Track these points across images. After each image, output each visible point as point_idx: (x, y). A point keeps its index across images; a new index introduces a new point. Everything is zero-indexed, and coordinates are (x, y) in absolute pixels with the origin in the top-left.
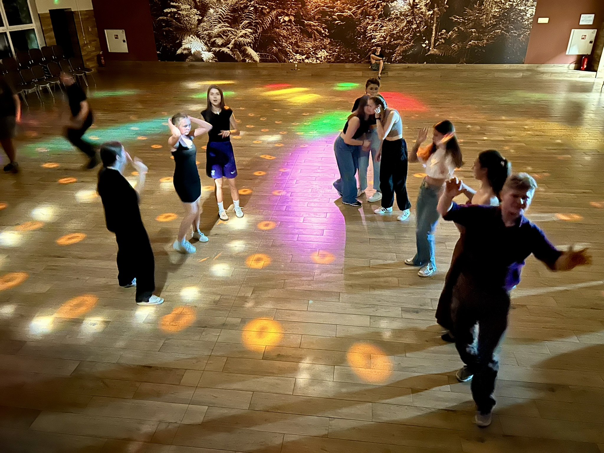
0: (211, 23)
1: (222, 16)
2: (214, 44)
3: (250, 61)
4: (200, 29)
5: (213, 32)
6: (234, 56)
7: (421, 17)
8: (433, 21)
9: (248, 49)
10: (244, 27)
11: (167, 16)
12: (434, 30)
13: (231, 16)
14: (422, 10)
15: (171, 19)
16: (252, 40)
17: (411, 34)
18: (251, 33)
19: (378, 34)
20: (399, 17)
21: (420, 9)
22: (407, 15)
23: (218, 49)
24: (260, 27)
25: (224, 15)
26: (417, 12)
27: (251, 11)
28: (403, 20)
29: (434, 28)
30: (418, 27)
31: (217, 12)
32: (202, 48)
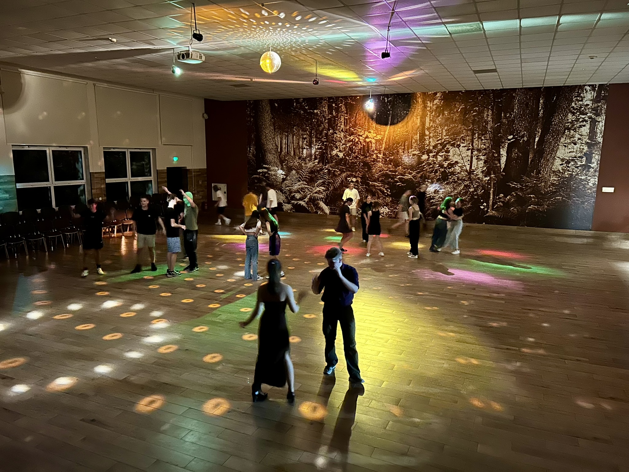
0: (293, 181)
1: (302, 176)
2: (293, 198)
3: (321, 213)
4: (283, 185)
5: (293, 188)
6: (308, 208)
7: (478, 182)
8: (490, 186)
9: (321, 204)
10: (318, 185)
11: (259, 175)
12: (492, 194)
13: (308, 176)
14: (478, 176)
15: (262, 177)
16: (324, 196)
17: (468, 197)
18: (324, 191)
19: (437, 195)
20: (456, 182)
21: (477, 175)
22: (464, 180)
23: (296, 202)
24: (332, 186)
25: (304, 176)
26: (474, 177)
27: (325, 173)
28: (460, 184)
29: (491, 192)
30: (475, 191)
31: (298, 173)
32: (283, 201)
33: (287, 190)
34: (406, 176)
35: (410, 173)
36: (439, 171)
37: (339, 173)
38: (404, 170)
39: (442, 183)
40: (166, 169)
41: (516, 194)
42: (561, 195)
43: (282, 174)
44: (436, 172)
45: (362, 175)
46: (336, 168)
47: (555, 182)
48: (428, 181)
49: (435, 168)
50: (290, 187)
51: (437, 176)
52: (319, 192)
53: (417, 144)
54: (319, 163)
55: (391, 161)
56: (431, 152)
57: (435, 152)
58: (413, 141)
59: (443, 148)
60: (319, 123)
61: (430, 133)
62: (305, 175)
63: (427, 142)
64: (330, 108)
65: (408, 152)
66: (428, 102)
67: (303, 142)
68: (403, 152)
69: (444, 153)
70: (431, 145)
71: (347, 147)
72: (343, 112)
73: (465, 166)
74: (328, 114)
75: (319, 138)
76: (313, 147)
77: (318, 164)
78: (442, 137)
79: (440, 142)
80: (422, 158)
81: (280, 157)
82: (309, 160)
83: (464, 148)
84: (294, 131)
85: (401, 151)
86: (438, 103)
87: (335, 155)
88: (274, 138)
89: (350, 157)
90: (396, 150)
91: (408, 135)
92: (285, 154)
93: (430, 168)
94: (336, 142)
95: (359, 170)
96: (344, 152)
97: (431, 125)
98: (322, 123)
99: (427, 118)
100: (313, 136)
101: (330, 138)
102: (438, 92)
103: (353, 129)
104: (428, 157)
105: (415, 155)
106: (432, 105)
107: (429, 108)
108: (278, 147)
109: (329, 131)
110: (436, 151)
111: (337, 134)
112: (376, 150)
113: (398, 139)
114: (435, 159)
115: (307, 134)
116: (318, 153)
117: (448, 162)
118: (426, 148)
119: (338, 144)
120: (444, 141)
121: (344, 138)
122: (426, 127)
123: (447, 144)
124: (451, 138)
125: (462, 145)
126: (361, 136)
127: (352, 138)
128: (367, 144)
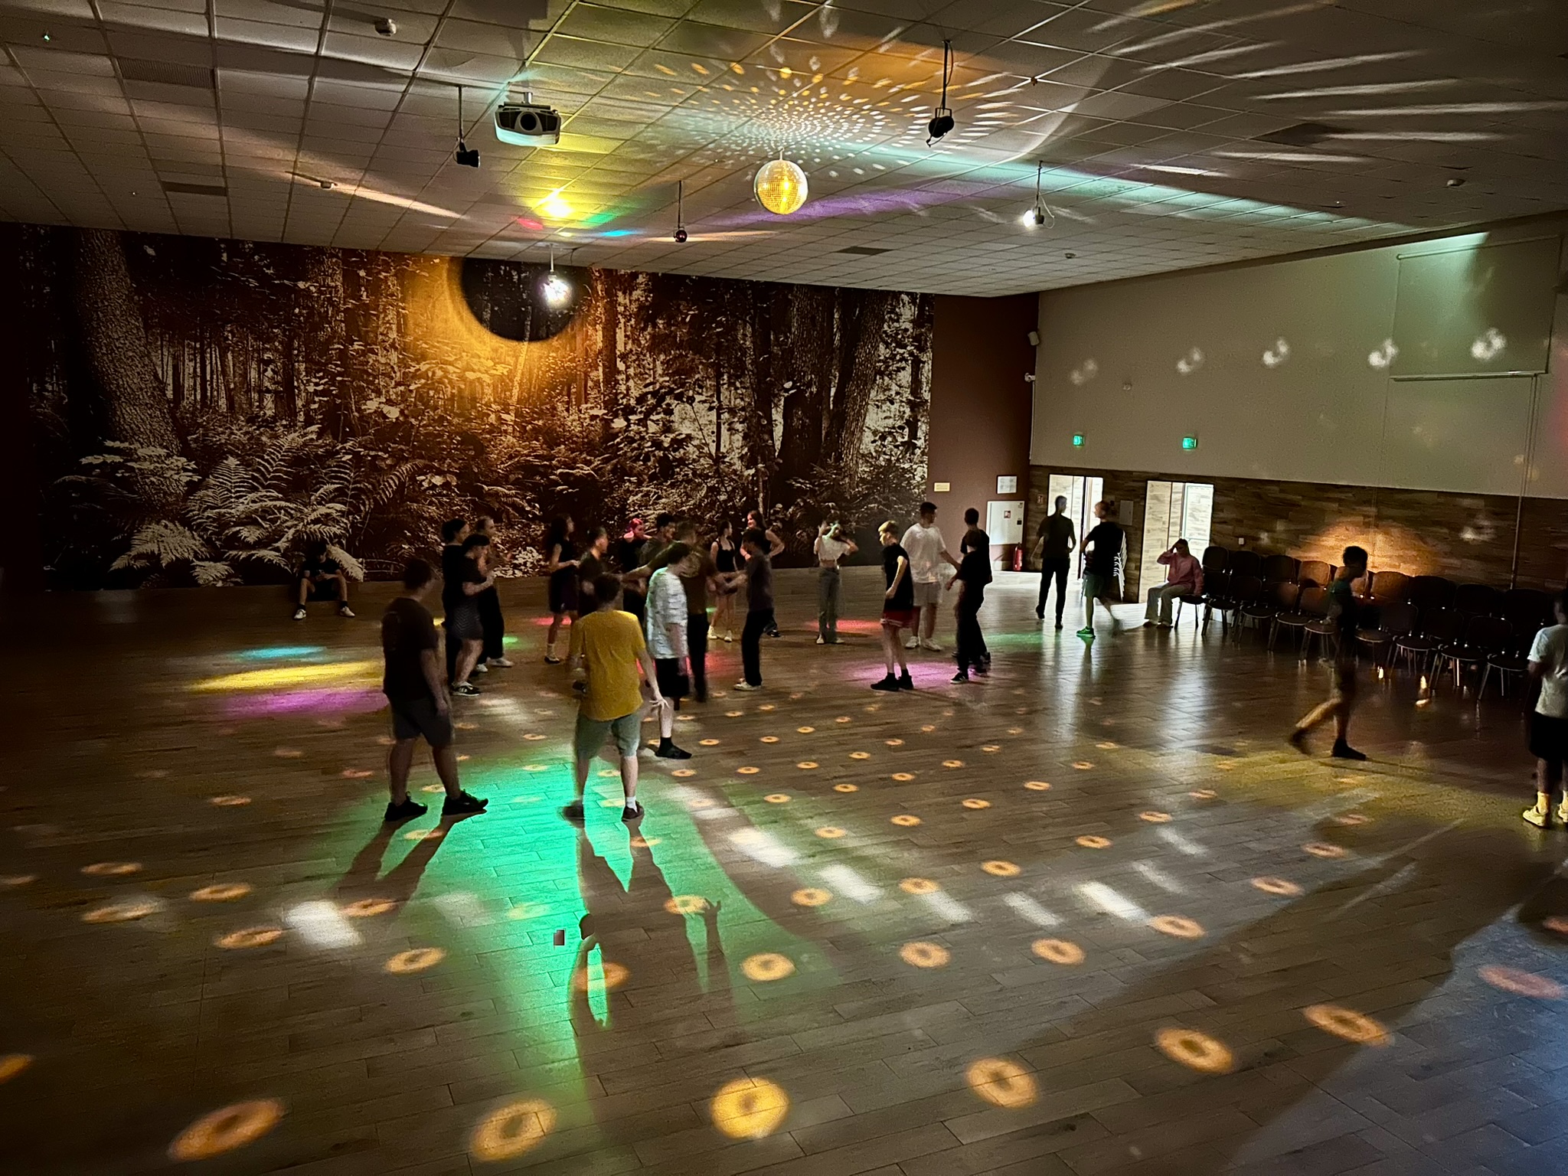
0: (228, 490)
1: (263, 475)
2: (235, 541)
4: (193, 506)
5: (233, 511)
7: (734, 480)
8: (758, 487)
9: (333, 552)
10: (323, 499)
11: (88, 474)
12: (761, 504)
13: (286, 473)
14: (734, 467)
15: (102, 481)
16: (346, 529)
17: (717, 513)
18: (343, 514)
19: (652, 512)
20: (691, 480)
21: (731, 465)
22: (707, 476)
23: (243, 555)
24: (369, 500)
25: (269, 473)
26: (727, 470)
27: (344, 462)
28: (700, 484)
29: (760, 500)
30: (730, 498)
31: (246, 464)
32: (195, 552)
33: (208, 517)
34: (578, 468)
35: (588, 463)
36: (654, 456)
37: (388, 462)
38: (572, 453)
39: (661, 484)
41: (804, 501)
42: (875, 501)
43: (186, 470)
44: (647, 459)
45: (459, 469)
46: (381, 450)
47: (866, 476)
48: (629, 481)
49: (643, 449)
50: (220, 508)
51: (649, 468)
52: (326, 519)
53: (599, 391)
54: (320, 434)
55: (537, 431)
56: (635, 413)
57: (641, 412)
58: (590, 384)
59: (659, 404)
60: (319, 323)
61: (628, 367)
62: (275, 471)
63: (623, 388)
64: (352, 283)
65: (580, 411)
66: (620, 294)
67: (261, 374)
68: (568, 410)
69: (662, 415)
70: (633, 395)
71: (411, 391)
72: (392, 295)
73: (707, 445)
74: (345, 298)
75: (318, 363)
76: (298, 388)
77: (318, 439)
78: (654, 378)
79: (650, 388)
80: (613, 425)
81: (173, 417)
82: (284, 426)
83: (702, 406)
84: (227, 338)
85: (560, 407)
86: (641, 299)
87: (375, 412)
88: (149, 355)
89: (422, 419)
90: (547, 404)
91: (575, 368)
92: (194, 406)
93: (632, 451)
94: (375, 377)
95: (450, 455)
96: (402, 406)
97: (628, 348)
98: (325, 318)
99: (618, 330)
100: (297, 355)
101: (355, 364)
102: (641, 273)
103: (426, 343)
104: (626, 423)
105: (595, 419)
106: (627, 301)
107: (622, 309)
108: (166, 384)
109: (352, 345)
110: (643, 409)
111: (377, 354)
112: (495, 402)
113: (552, 377)
114: (642, 429)
115: (276, 350)
116: (316, 406)
117: (672, 436)
118: (621, 402)
119: (382, 383)
120: (661, 388)
121: (399, 367)
122: (618, 353)
123: (666, 393)
124: (674, 382)
125: (698, 398)
126: (451, 364)
127: (423, 367)
128: (470, 385)
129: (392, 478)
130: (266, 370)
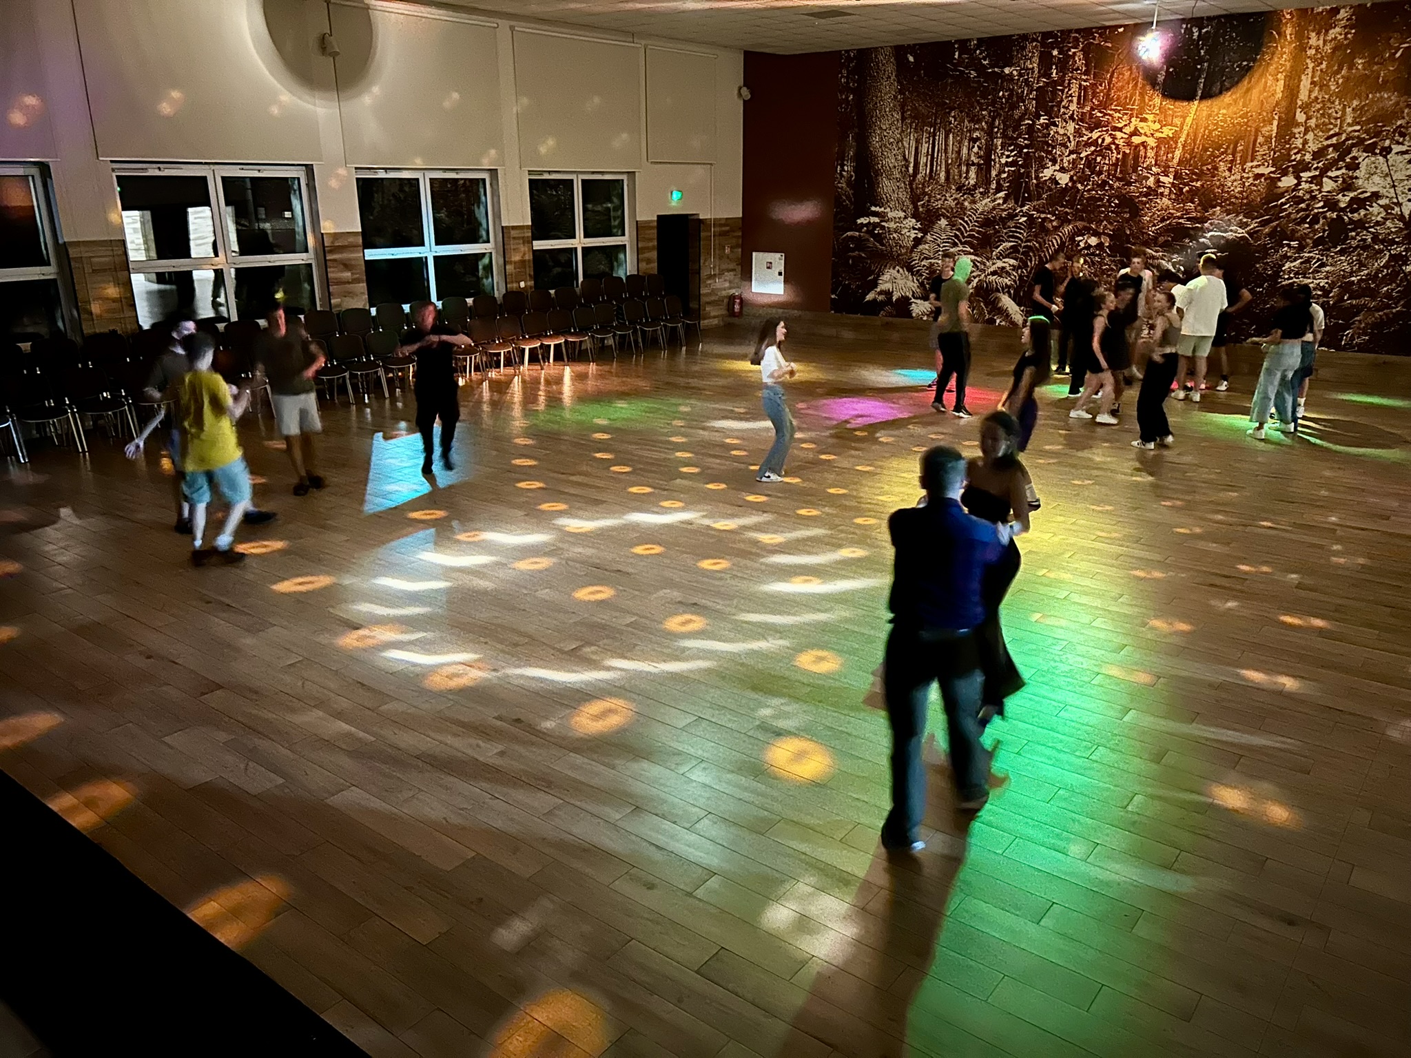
0: (939, 245)
1: (962, 234)
3: (1003, 323)
4: (915, 256)
9: (1003, 300)
10: (1001, 255)
11: (860, 231)
13: (978, 232)
15: (867, 236)
16: (1015, 281)
17: (1398, 286)
18: (1015, 268)
20: (1369, 246)
22: (1393, 242)
24: (1035, 256)
25: (966, 231)
27: (1021, 224)
28: (1381, 251)
31: (952, 224)
32: (913, 292)
33: (924, 266)
34: (1231, 231)
35: (1243, 225)
36: (1325, 217)
37: (1055, 224)
38: (1227, 215)
39: (1328, 250)
40: (656, 219)
43: (914, 229)
44: (1315, 220)
45: (1113, 231)
46: (1049, 213)
48: (1289, 245)
49: (1312, 210)
50: (931, 259)
51: (1315, 232)
52: (1001, 272)
53: (1269, 147)
54: (1005, 200)
55: (1194, 192)
56: (1307, 168)
57: (1316, 169)
58: (1260, 139)
59: (1341, 158)
60: (1015, 100)
61: (1309, 118)
62: (971, 231)
63: (1299, 143)
64: (1045, 60)
65: (1244, 170)
66: (1313, 35)
67: (970, 149)
68: (1230, 170)
69: (1344, 171)
70: (1310, 150)
71: (1082, 159)
72: (1077, 69)
73: (1399, 204)
74: (1039, 77)
75: (1012, 138)
76: (994, 160)
77: (1004, 203)
78: (1341, 127)
79: (1334, 140)
80: (1280, 184)
81: (911, 188)
82: (981, 193)
83: (1400, 158)
84: (950, 123)
85: (1222, 166)
86: (1339, 37)
87: (1050, 178)
88: (902, 141)
89: (1088, 184)
90: (1210, 164)
91: (1246, 124)
92: (925, 178)
93: (1298, 212)
94: (1054, 147)
95: (1107, 218)
96: (1072, 173)
97: (1313, 96)
98: (1021, 99)
99: (1303, 77)
100: (997, 133)
101: (1039, 137)
102: (1344, 7)
103: (1101, 112)
104: (1296, 181)
105: (1261, 178)
106: (1321, 42)
107: (1313, 52)
108: (910, 163)
109: (1039, 119)
110: (1320, 165)
111: (1057, 126)
112: (1156, 164)
113: (1219, 136)
114: (1314, 187)
115: (983, 129)
116: (1005, 175)
117: (1352, 195)
118: (1293, 157)
119: (1058, 153)
120: (1347, 139)
121: (1074, 136)
122: (1300, 103)
123: (1353, 145)
124: (1367, 132)
125: (1396, 148)
126: (1120, 130)
127: (1095, 135)
128: (1135, 149)
129: (1055, 238)
130: (973, 147)
